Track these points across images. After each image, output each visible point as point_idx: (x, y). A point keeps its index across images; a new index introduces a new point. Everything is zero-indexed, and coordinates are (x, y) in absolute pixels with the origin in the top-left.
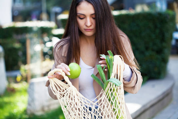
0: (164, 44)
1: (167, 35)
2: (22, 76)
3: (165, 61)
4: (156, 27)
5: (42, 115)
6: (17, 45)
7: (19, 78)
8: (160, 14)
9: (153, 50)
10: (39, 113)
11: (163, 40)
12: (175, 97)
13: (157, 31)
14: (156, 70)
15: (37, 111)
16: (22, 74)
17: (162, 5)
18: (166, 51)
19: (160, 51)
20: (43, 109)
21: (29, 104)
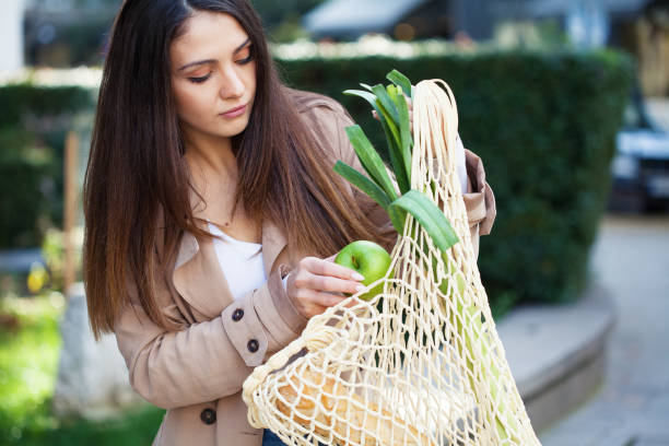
0: (582, 175)
1: (594, 142)
2: (49, 271)
3: (583, 239)
4: (553, 109)
5: (109, 422)
6: (37, 156)
7: (37, 278)
8: (571, 62)
9: (539, 196)
10: (99, 413)
11: (578, 158)
12: (613, 374)
13: (559, 125)
14: (548, 270)
15: (92, 406)
16: (48, 262)
17: (588, 26)
18: (588, 201)
19: (563, 201)
20: (113, 399)
21: (62, 378)
